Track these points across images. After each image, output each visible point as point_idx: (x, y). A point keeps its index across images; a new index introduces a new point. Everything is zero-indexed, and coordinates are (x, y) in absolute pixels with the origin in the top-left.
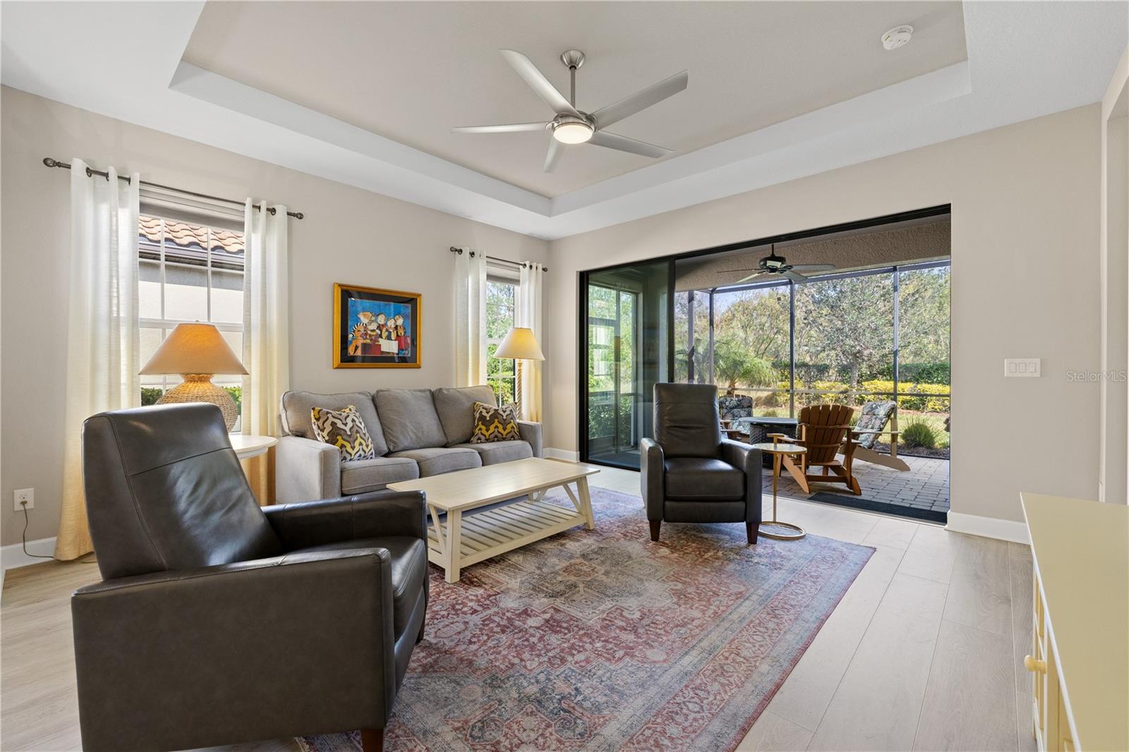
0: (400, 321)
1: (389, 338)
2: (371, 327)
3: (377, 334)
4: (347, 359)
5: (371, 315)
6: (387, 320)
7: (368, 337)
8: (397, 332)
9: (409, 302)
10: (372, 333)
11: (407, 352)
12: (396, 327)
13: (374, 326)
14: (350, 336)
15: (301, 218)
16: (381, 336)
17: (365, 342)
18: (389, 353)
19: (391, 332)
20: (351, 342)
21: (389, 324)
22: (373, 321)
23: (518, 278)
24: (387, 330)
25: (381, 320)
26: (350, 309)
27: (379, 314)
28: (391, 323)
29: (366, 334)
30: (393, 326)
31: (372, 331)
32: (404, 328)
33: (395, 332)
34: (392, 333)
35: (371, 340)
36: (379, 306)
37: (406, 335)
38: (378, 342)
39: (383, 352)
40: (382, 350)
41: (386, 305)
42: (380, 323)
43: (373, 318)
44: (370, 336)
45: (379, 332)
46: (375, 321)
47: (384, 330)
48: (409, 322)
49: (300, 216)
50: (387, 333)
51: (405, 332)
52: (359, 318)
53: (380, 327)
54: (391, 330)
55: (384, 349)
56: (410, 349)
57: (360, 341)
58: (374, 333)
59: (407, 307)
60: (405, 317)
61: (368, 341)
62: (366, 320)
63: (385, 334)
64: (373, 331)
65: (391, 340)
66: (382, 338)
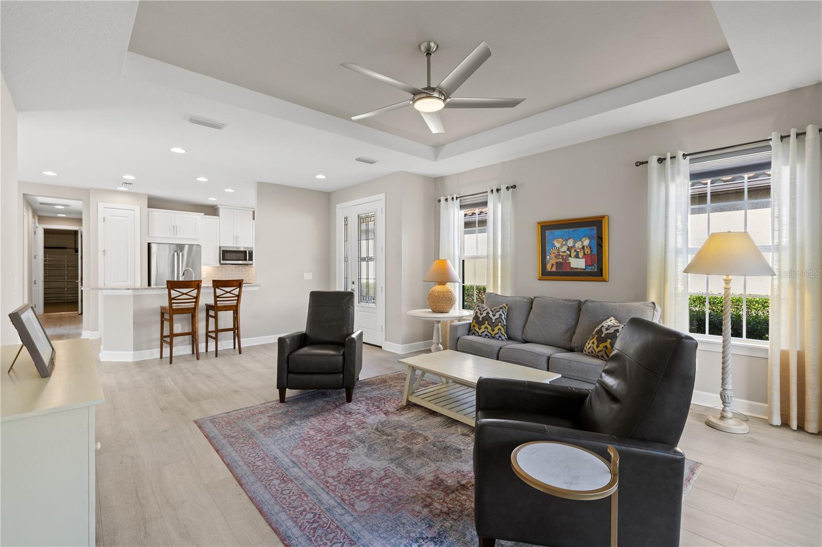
0: (586, 242)
1: (577, 256)
2: (562, 250)
3: (567, 254)
4: (545, 274)
5: (562, 240)
6: (575, 242)
7: (560, 257)
8: (584, 252)
9: (595, 225)
10: (563, 254)
11: (593, 267)
12: (583, 248)
13: (564, 249)
14: (548, 257)
15: (515, 188)
16: (570, 256)
17: (558, 261)
18: (577, 269)
19: (578, 252)
20: (549, 262)
21: (577, 245)
22: (564, 245)
23: (768, 160)
24: (575, 251)
25: (570, 243)
26: (548, 238)
27: (568, 239)
28: (579, 245)
29: (559, 255)
30: (581, 247)
31: (563, 252)
32: (590, 248)
33: (582, 251)
34: (580, 253)
35: (563, 259)
36: (568, 232)
37: (592, 253)
38: (568, 260)
39: (572, 268)
40: (572, 266)
41: (574, 231)
42: (569, 246)
43: (564, 243)
44: (562, 256)
45: (568, 252)
46: (566, 244)
47: (573, 250)
48: (595, 242)
49: (514, 187)
50: (575, 253)
51: (591, 251)
52: (554, 244)
53: (569, 249)
54: (579, 251)
55: (573, 265)
56: (596, 265)
57: (554, 261)
58: (565, 254)
59: (592, 229)
60: (590, 238)
61: (561, 260)
62: (559, 244)
63: (573, 254)
64: (565, 252)
65: (579, 258)
66: (571, 257)
